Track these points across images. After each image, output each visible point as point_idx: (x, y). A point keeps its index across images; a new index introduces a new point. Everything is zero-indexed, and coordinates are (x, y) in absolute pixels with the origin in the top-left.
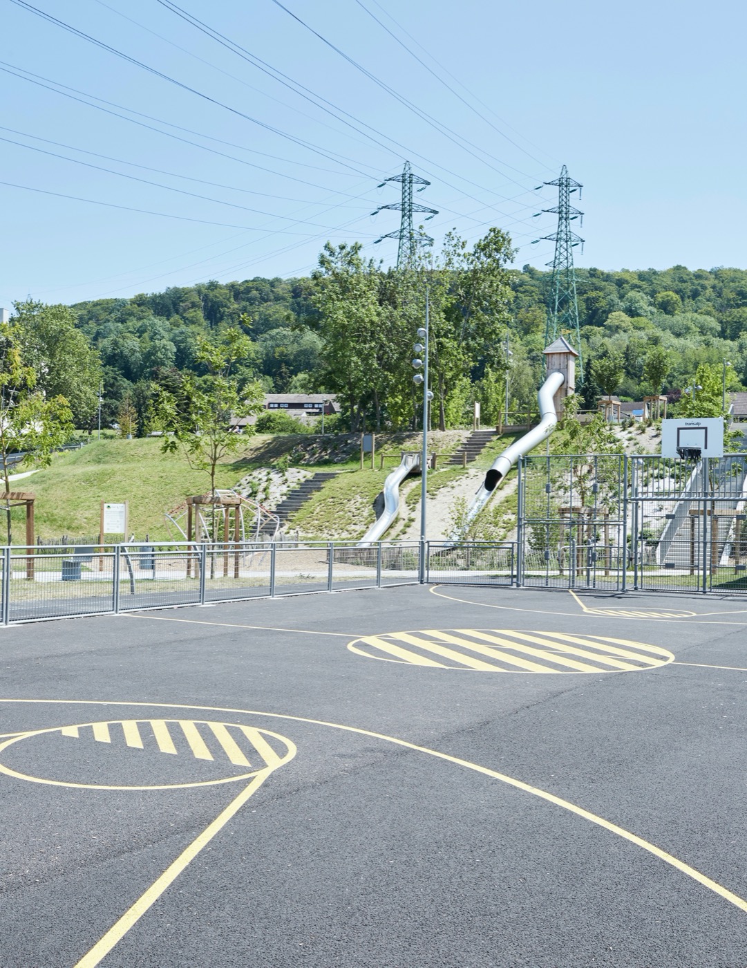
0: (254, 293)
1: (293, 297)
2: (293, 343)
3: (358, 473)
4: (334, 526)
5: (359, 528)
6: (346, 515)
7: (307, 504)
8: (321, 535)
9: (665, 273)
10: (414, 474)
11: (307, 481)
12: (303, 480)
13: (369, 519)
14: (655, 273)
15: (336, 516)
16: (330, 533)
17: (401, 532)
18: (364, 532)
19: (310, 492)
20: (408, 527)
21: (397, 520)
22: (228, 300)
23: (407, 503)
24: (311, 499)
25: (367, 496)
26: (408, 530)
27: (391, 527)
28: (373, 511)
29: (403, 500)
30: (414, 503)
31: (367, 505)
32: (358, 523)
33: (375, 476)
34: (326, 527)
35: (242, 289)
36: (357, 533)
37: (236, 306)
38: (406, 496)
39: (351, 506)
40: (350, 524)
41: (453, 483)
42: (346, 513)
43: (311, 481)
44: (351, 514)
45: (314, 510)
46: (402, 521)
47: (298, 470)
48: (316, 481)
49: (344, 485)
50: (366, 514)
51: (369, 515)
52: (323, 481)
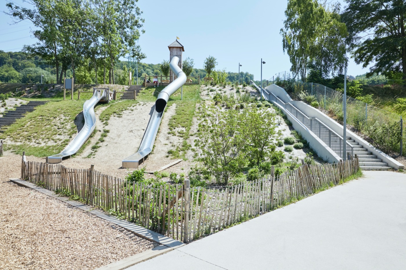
0: (19, 56)
1: (35, 60)
2: (34, 73)
3: (62, 102)
4: (41, 136)
5: (63, 138)
6: (52, 128)
7: (19, 120)
8: (28, 143)
9: (156, 65)
10: (103, 102)
11: (22, 106)
12: (19, 105)
13: (72, 131)
14: (153, 65)
15: (43, 128)
16: (37, 141)
17: (99, 140)
18: (68, 141)
19: (24, 112)
20: (105, 136)
21: (95, 132)
22: (8, 57)
23: (100, 119)
24: (23, 117)
25: (69, 115)
26: (104, 138)
27: (91, 136)
28: (74, 125)
29: (97, 118)
30: (106, 120)
31: (70, 121)
32: (62, 133)
33: (74, 103)
34: (34, 137)
35: (14, 54)
36: (62, 141)
37: (11, 60)
38: (99, 115)
39: (57, 121)
40: (55, 134)
41: (131, 108)
42: (52, 126)
43: (26, 106)
44: (56, 127)
45: (25, 124)
46: (98, 132)
47: (16, 99)
48: (30, 106)
49: (51, 108)
50: (69, 127)
51: (72, 128)
52: (35, 106)
